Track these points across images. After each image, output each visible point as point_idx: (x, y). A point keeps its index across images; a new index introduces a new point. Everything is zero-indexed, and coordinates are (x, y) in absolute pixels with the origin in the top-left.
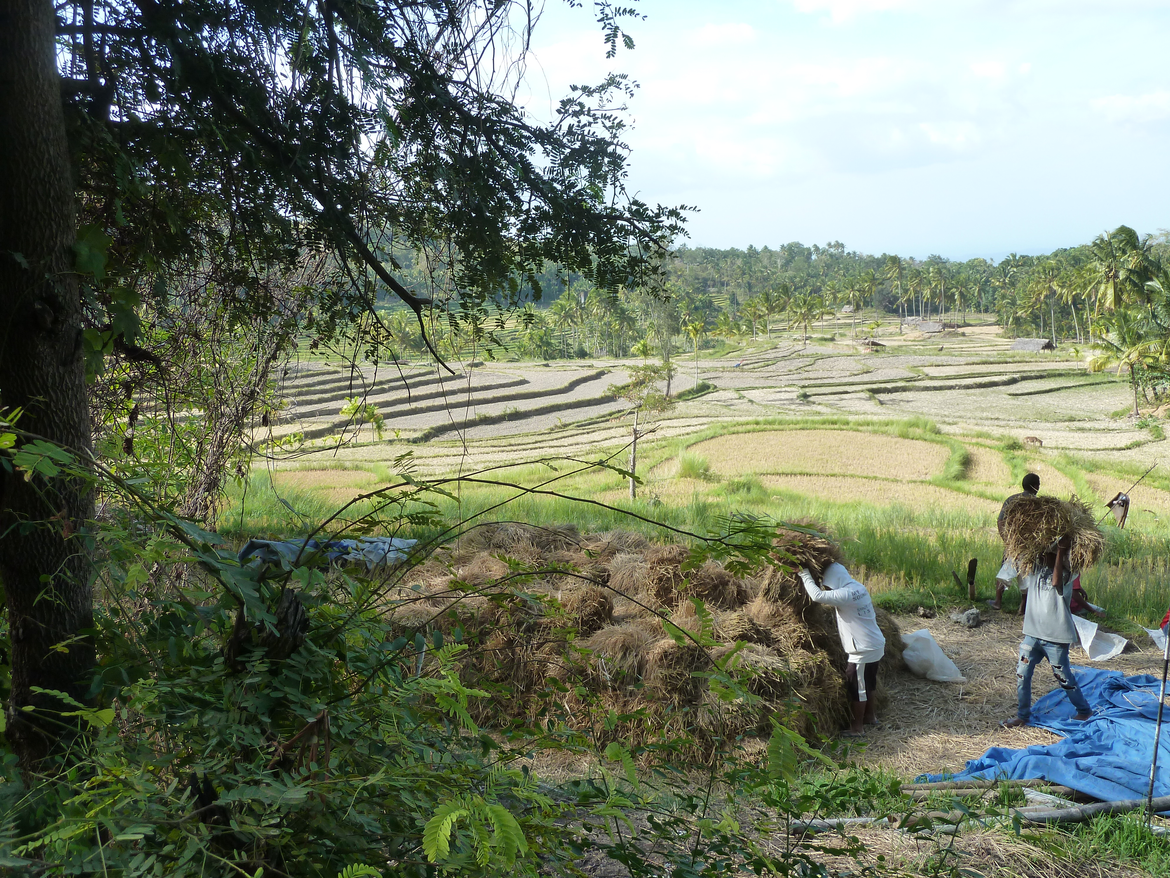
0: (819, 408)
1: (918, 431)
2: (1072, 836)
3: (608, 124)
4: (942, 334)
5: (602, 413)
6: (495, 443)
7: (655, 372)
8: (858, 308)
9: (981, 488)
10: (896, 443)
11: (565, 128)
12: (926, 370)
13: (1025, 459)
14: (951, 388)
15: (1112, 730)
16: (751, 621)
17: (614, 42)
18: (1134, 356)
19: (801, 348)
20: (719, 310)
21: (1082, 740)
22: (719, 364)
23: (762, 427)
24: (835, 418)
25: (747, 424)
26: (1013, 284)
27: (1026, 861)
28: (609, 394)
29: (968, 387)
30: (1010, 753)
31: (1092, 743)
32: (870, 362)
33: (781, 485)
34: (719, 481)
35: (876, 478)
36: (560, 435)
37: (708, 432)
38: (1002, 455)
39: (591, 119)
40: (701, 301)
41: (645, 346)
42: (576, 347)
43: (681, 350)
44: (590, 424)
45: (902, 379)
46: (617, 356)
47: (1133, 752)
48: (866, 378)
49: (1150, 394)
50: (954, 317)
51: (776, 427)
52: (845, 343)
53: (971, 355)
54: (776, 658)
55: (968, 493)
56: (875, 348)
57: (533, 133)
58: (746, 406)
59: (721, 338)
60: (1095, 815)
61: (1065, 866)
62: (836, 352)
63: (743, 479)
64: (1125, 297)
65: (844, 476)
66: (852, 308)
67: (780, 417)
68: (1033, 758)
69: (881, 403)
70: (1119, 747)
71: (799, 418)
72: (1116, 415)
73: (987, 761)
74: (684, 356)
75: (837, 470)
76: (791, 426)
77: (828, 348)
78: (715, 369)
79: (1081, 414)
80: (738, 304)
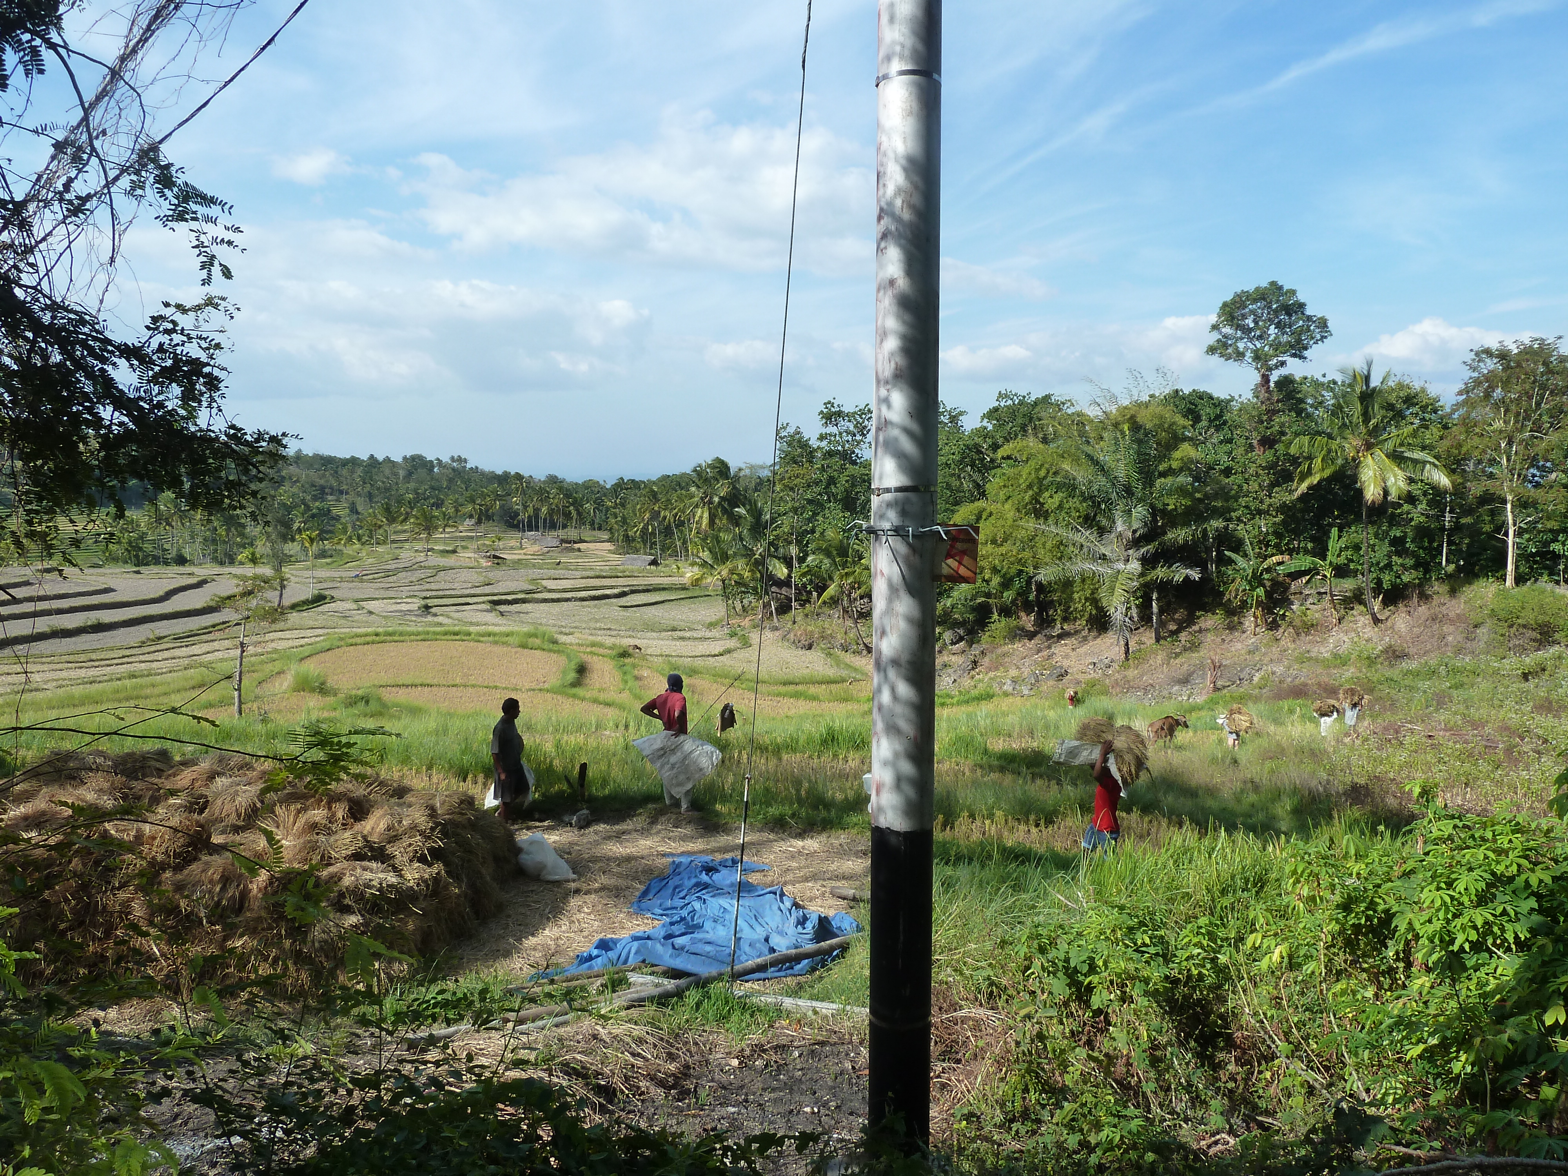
0: (440, 619)
1: (537, 642)
2: (668, 1011)
3: (204, 345)
4: (559, 549)
5: (204, 625)
6: (71, 658)
7: (265, 582)
8: (479, 522)
9: (595, 694)
10: (516, 653)
11: (154, 345)
12: (544, 583)
13: (634, 666)
14: (567, 600)
15: (704, 911)
16: (365, 838)
17: (210, 271)
18: (725, 573)
19: (422, 559)
20: (337, 518)
21: (677, 922)
22: (337, 574)
23: (382, 638)
24: (457, 629)
25: (366, 635)
26: (623, 505)
27: (628, 1039)
28: (213, 604)
29: (583, 599)
30: (615, 942)
31: (687, 924)
32: (491, 575)
33: (402, 696)
34: (335, 695)
35: (496, 688)
36: (153, 648)
37: (323, 644)
38: (613, 663)
39: (185, 339)
40: (318, 509)
41: (253, 554)
42: (174, 553)
43: (293, 559)
44: (188, 637)
45: (521, 592)
46: (222, 563)
47: (720, 927)
48: (487, 590)
49: (739, 607)
50: (572, 533)
51: (396, 638)
52: (467, 556)
53: (585, 570)
54: (391, 874)
55: (583, 699)
56: (496, 561)
57: (118, 347)
58: (365, 618)
59: (339, 547)
60: (688, 989)
61: (662, 1039)
62: (458, 564)
63: (360, 693)
64: (717, 521)
65: (465, 686)
66: (473, 521)
67: (400, 628)
68: (636, 944)
69: (502, 614)
70: (708, 925)
71: (420, 629)
72: (711, 626)
73: (595, 952)
74: (298, 565)
75: (458, 681)
76: (412, 637)
77: (450, 561)
78: (333, 579)
79: (682, 625)
80: (358, 513)
